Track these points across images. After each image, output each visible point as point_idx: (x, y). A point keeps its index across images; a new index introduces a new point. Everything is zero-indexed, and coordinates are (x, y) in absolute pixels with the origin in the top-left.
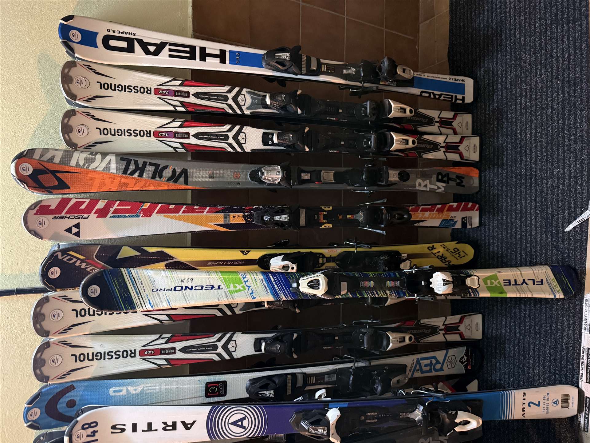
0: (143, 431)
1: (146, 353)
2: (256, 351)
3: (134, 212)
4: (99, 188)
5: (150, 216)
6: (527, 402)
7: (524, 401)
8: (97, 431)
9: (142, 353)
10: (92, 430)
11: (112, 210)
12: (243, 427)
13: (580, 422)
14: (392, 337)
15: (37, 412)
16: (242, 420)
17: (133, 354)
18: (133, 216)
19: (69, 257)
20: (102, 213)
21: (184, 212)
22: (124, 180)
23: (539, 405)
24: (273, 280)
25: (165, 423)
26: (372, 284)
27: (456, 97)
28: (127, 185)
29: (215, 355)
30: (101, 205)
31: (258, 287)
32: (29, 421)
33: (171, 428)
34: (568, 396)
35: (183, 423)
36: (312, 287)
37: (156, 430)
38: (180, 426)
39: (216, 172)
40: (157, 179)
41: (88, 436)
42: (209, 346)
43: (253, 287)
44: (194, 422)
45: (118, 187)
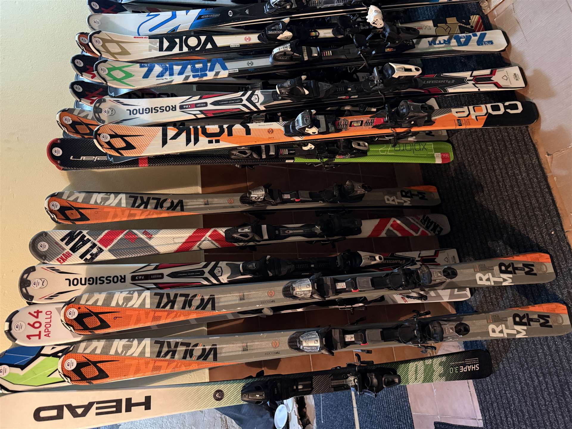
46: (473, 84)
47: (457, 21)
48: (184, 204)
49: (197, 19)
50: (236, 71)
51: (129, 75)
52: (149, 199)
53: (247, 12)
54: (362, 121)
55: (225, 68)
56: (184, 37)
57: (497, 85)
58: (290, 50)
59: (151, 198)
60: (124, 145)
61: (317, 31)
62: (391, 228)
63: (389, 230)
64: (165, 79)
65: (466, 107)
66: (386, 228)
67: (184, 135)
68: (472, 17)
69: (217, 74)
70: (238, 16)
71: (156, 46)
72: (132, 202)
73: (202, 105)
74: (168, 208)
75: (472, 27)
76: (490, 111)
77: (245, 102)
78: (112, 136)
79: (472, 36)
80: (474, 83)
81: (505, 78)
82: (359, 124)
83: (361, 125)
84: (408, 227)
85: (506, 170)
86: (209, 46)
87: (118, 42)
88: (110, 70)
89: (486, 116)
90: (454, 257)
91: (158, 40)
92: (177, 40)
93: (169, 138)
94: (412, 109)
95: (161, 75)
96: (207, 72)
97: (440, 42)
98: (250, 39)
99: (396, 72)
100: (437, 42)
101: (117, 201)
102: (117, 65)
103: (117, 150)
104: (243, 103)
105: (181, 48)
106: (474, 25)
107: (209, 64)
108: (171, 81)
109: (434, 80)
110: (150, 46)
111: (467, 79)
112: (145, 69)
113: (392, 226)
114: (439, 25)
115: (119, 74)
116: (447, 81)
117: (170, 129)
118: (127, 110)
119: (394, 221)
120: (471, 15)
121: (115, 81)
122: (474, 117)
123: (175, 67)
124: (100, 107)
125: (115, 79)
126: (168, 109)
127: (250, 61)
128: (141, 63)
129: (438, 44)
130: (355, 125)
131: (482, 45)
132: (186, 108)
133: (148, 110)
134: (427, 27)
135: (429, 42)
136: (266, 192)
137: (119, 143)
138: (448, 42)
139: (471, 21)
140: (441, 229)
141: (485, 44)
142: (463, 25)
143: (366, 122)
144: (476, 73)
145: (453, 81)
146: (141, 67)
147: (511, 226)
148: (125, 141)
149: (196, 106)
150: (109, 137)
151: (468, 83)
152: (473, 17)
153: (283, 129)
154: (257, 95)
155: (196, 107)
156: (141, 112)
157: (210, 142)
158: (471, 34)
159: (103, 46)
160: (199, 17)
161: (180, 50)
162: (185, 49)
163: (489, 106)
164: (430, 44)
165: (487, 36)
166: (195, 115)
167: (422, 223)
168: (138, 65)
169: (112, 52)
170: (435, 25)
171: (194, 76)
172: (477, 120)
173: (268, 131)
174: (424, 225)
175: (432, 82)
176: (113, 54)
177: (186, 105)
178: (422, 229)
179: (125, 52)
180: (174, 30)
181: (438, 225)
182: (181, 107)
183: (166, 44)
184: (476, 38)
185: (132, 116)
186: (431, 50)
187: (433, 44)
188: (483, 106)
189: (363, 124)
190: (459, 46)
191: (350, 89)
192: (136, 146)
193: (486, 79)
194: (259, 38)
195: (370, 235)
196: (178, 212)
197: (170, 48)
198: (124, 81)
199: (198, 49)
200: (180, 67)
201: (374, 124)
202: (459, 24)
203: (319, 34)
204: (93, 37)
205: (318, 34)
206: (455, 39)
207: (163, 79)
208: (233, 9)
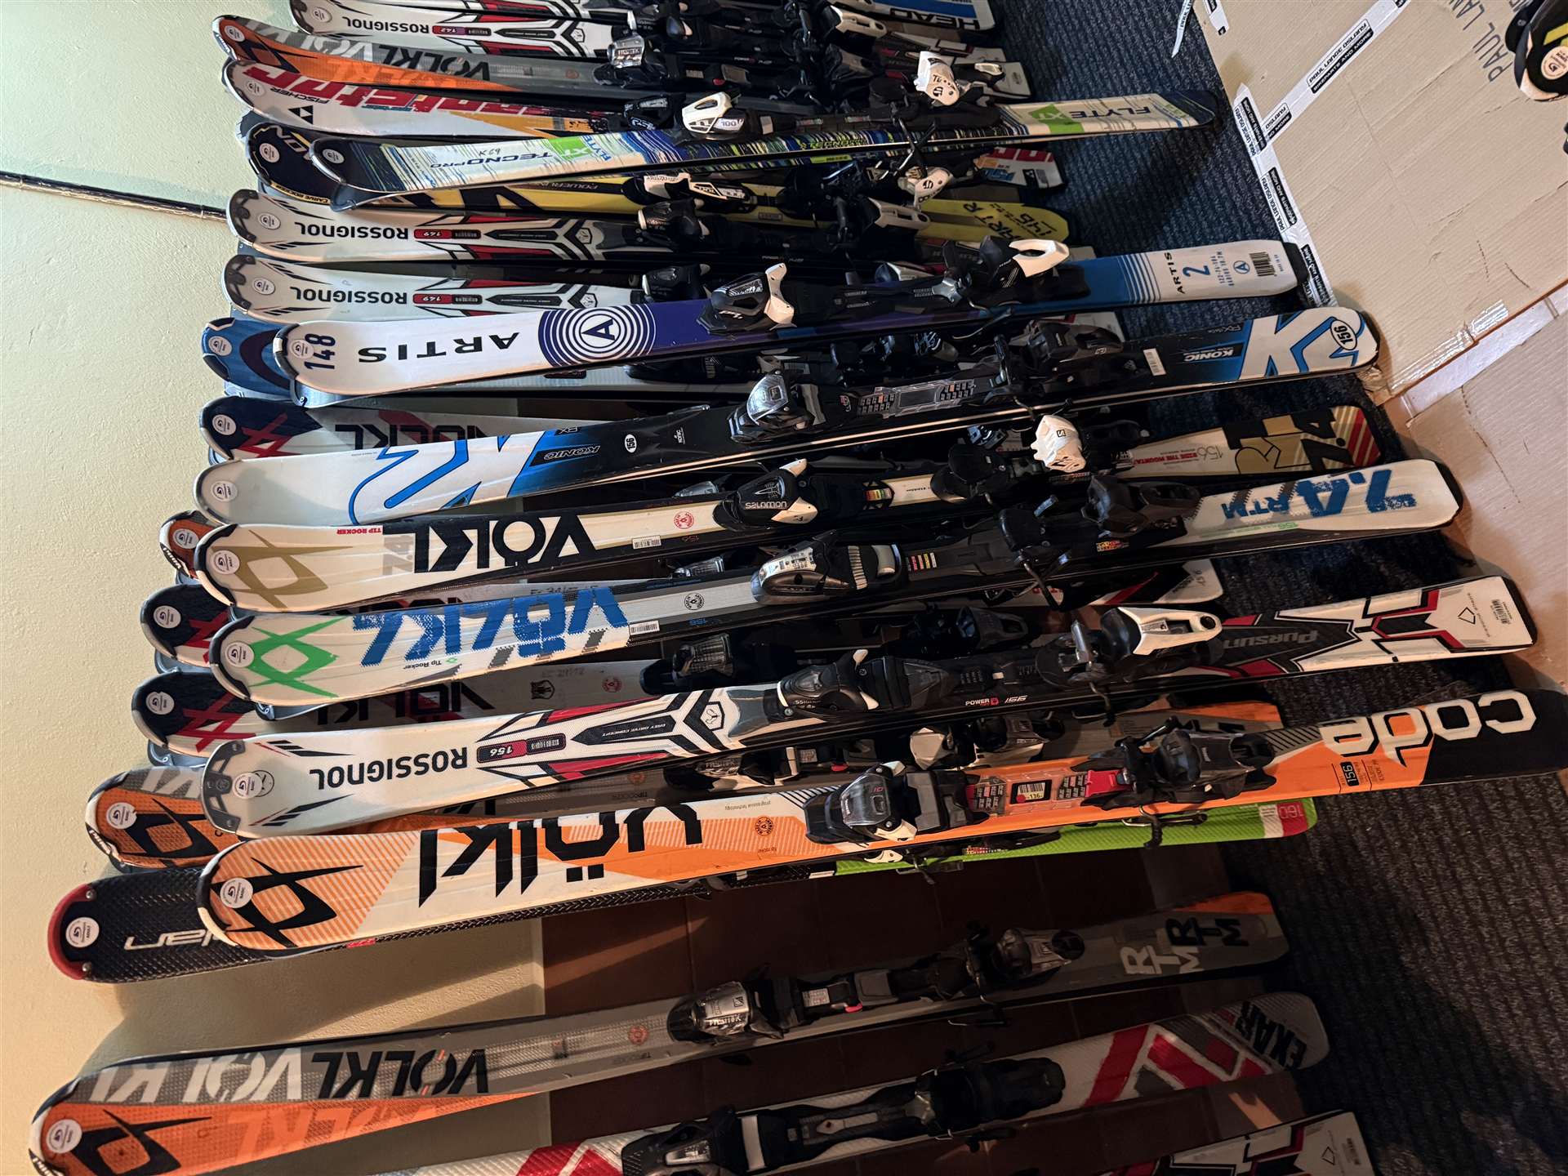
0: (419, 356)
3: (401, 104)
4: (346, 77)
5: (428, 111)
6: (1179, 269)
7: (1173, 267)
8: (333, 354)
10: (325, 348)
11: (365, 99)
12: (612, 337)
13: (1311, 298)
15: (225, 349)
16: (606, 325)
18: (400, 109)
19: (293, 141)
20: (350, 101)
21: (483, 110)
22: (384, 71)
23: (1207, 272)
24: (639, 138)
25: (459, 341)
27: (961, 21)
28: (390, 76)
30: (347, 90)
33: (472, 348)
34: (1263, 254)
35: (495, 338)
37: (444, 354)
38: (487, 343)
39: (536, 69)
40: (439, 71)
41: (315, 355)
43: (606, 150)
44: (515, 335)
45: (377, 77)
46: (1374, 641)
47: (1296, 426)
48: (489, 1065)
49: (533, 464)
50: (654, 626)
51: (319, 658)
52: (376, 1058)
53: (679, 436)
54: (1049, 783)
55: (617, 620)
56: (493, 524)
57: (1445, 640)
58: (813, 567)
59: (384, 1056)
60: (296, 907)
61: (887, 487)
62: (1152, 1066)
63: (1144, 1072)
64: (434, 663)
65: (1364, 720)
66: (1136, 1067)
67: (489, 855)
68: (1336, 412)
69: (596, 637)
70: (653, 450)
71: (404, 557)
72: (322, 1076)
73: (549, 744)
74: (439, 1088)
75: (1341, 441)
76: (1438, 728)
77: (681, 729)
78: (259, 884)
79: (1349, 481)
80: (1377, 637)
81: (1468, 616)
82: (1041, 794)
83: (1047, 796)
84: (1203, 1054)
85: (1499, 890)
86: (569, 548)
87: (286, 554)
88: (259, 649)
89: (1428, 748)
90: (1350, 1141)
91: (413, 535)
92: (472, 535)
93: (441, 868)
94: (1207, 759)
95: (420, 651)
96: (565, 636)
97: (1257, 504)
98: (690, 520)
99: (1143, 636)
100: (1250, 507)
101: (273, 1079)
102: (283, 627)
103: (273, 930)
104: (676, 732)
105: (483, 561)
106: (1346, 436)
107: (569, 610)
108: (454, 671)
109: (1254, 633)
110: (387, 558)
111: (1355, 626)
112: (372, 633)
113: (1152, 1055)
114: (1244, 441)
115: (286, 659)
116: (1295, 636)
117: (447, 837)
118: (312, 772)
119: (1159, 1037)
120: (1335, 406)
121: (275, 685)
122: (1391, 753)
123: (465, 622)
124: (226, 772)
125: (276, 677)
126: (440, 761)
127: (693, 595)
128: (361, 611)
129: (1252, 513)
130: (1028, 795)
131: (1383, 508)
132: (497, 757)
133: (376, 767)
134: (1210, 450)
135: (1224, 506)
136: (751, 1004)
137: (281, 904)
138: (1280, 505)
139: (1337, 425)
140: (1303, 1047)
141: (1392, 506)
142: (1316, 438)
143: (1062, 787)
144: (1380, 604)
145: (1314, 635)
146: (359, 625)
147: (1537, 1077)
148: (304, 895)
149: (528, 747)
150: (249, 888)
151: (1359, 640)
152: (1340, 414)
153: (802, 816)
154: (719, 703)
155: (530, 752)
156: (356, 776)
157: (574, 875)
158: (1345, 476)
159: (244, 573)
160: (538, 458)
161: (479, 566)
162: (497, 562)
163: (1432, 710)
164: (1229, 515)
165: (1393, 479)
166: (524, 779)
167: (1243, 1034)
168: (349, 620)
169: (268, 587)
170: (1234, 444)
171: (524, 651)
172: (1403, 762)
173: (757, 828)
174: (1248, 1038)
175: (1251, 644)
176: (269, 595)
177: (498, 746)
178: (1243, 1055)
179: (308, 583)
180: (461, 500)
181: (1291, 1035)
182: (484, 754)
183: (437, 547)
184: (1364, 488)
185: (329, 792)
186: (1235, 534)
187: (1236, 514)
188: (1414, 713)
189: (1053, 794)
190: (1315, 515)
191: (999, 675)
192: (336, 907)
193: (1411, 624)
194: (718, 515)
195: (1088, 1101)
196: (471, 1096)
197: (449, 561)
198: (305, 679)
199: (537, 558)
200: (480, 622)
201: (1087, 793)
202: (1302, 436)
203: (893, 493)
204: (209, 551)
205: (889, 495)
206: (1300, 495)
207: (426, 665)
208: (638, 431)
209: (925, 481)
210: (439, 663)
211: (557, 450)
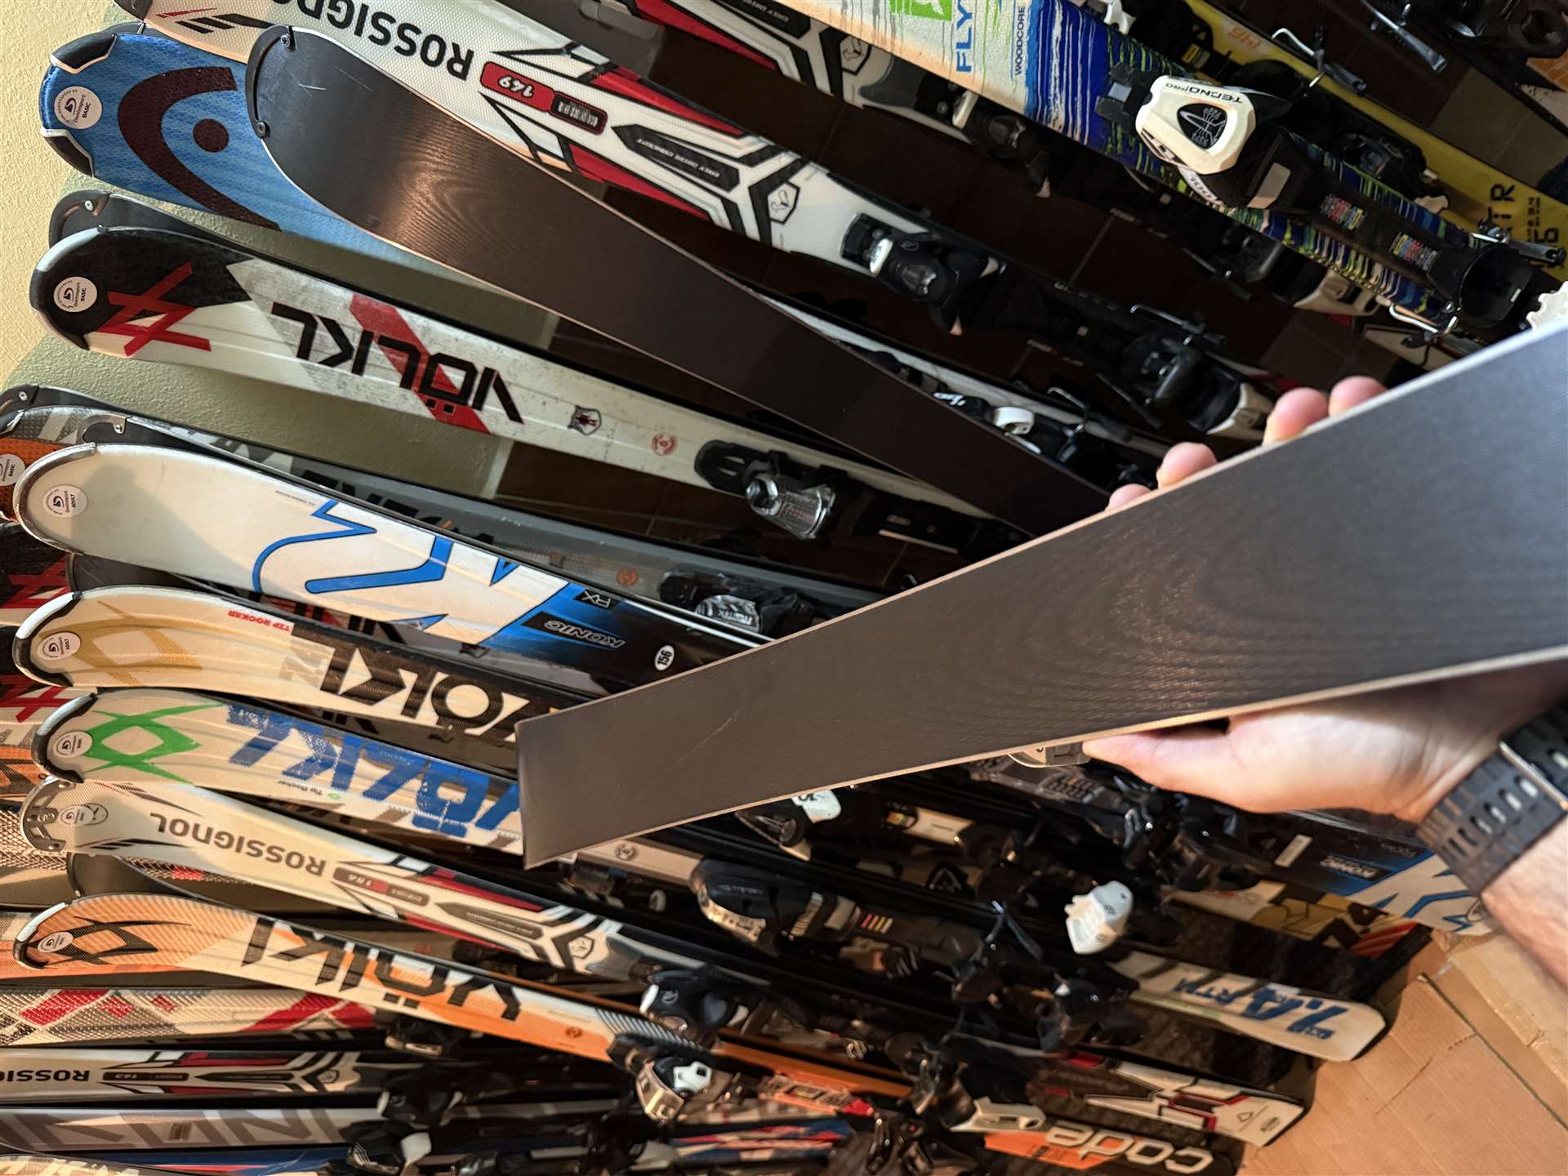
1: (505, 82)
2: (845, 255)
9: (492, 75)
14: (1249, 400)
15: (90, 107)
17: (460, 64)
24: (1057, 32)
26: (1355, 218)
29: (718, 203)
31: (996, 33)
32: (57, 125)
36: (1188, 129)
42: (712, 164)
43: (978, 22)
46: (1161, 1104)
49: (526, 624)
56: (440, 677)
57: (1209, 1120)
61: (915, 815)
64: (314, 790)
67: (318, 959)
71: (314, 667)
73: (411, 897)
76: (1132, 1153)
77: (545, 942)
78: (76, 933)
79: (1305, 1004)
80: (1167, 1104)
81: (1245, 1116)
87: (150, 627)
91: (332, 650)
92: (409, 678)
93: (269, 951)
95: (300, 772)
96: (470, 826)
97: (1210, 990)
100: (1203, 990)
102: (134, 708)
103: (92, 958)
104: (539, 942)
105: (411, 708)
106: (1376, 929)
107: (489, 801)
108: (333, 804)
110: (289, 663)
111: (1161, 1094)
112: (249, 734)
114: (1289, 901)
116: (1109, 1084)
117: (281, 931)
118: (153, 814)
122: (1083, 1152)
123: (363, 766)
126: (295, 860)
129: (1198, 994)
131: (1302, 1031)
132: (354, 883)
133: (226, 838)
134: (1250, 896)
135: (1186, 979)
137: (102, 942)
138: (1226, 998)
141: (1308, 1033)
142: (1350, 920)
144: (1198, 1088)
146: (235, 720)
148: (126, 936)
150: (69, 937)
151: (1152, 1101)
154: (595, 939)
156: (202, 834)
157: (389, 998)
158: (1308, 1000)
159: (85, 651)
160: (537, 619)
161: (403, 713)
162: (427, 716)
164: (1179, 989)
165: (1340, 1016)
168: (224, 710)
169: (117, 662)
170: (1281, 897)
171: (419, 820)
172: (1085, 1158)
173: (568, 1032)
176: (120, 671)
182: (341, 875)
183: (358, 673)
184: (1308, 1013)
187: (1185, 990)
190: (1242, 1015)
192: (158, 946)
193: (1201, 1106)
197: (369, 693)
199: (478, 731)
200: (381, 773)
202: (1343, 912)
203: (915, 823)
204: (35, 637)
205: (909, 824)
206: (1255, 996)
207: (304, 789)
208: (683, 646)
209: (960, 824)
210: (320, 791)
211: (566, 623)
